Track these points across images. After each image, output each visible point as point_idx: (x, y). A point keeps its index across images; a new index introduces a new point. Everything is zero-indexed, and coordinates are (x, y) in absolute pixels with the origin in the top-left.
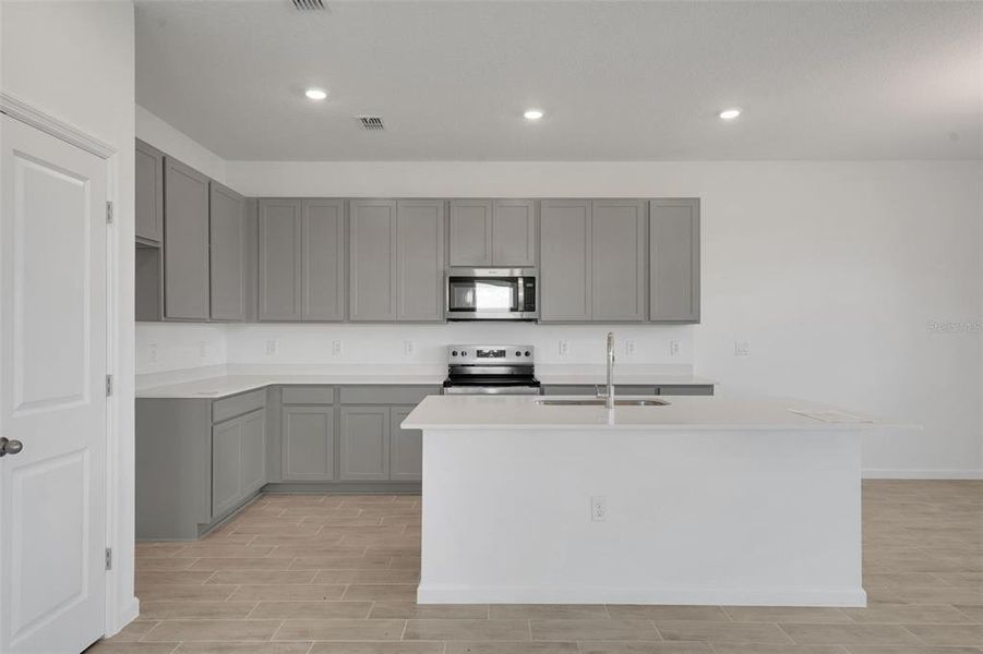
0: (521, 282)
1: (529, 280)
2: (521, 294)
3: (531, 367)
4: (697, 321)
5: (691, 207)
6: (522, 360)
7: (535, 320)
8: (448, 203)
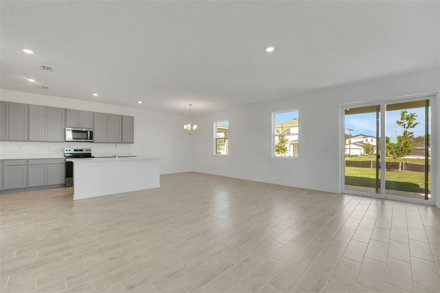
0: (89, 132)
1: (91, 132)
2: (89, 135)
3: (91, 154)
4: (133, 143)
5: (132, 118)
6: (88, 152)
7: (92, 142)
8: (66, 110)
